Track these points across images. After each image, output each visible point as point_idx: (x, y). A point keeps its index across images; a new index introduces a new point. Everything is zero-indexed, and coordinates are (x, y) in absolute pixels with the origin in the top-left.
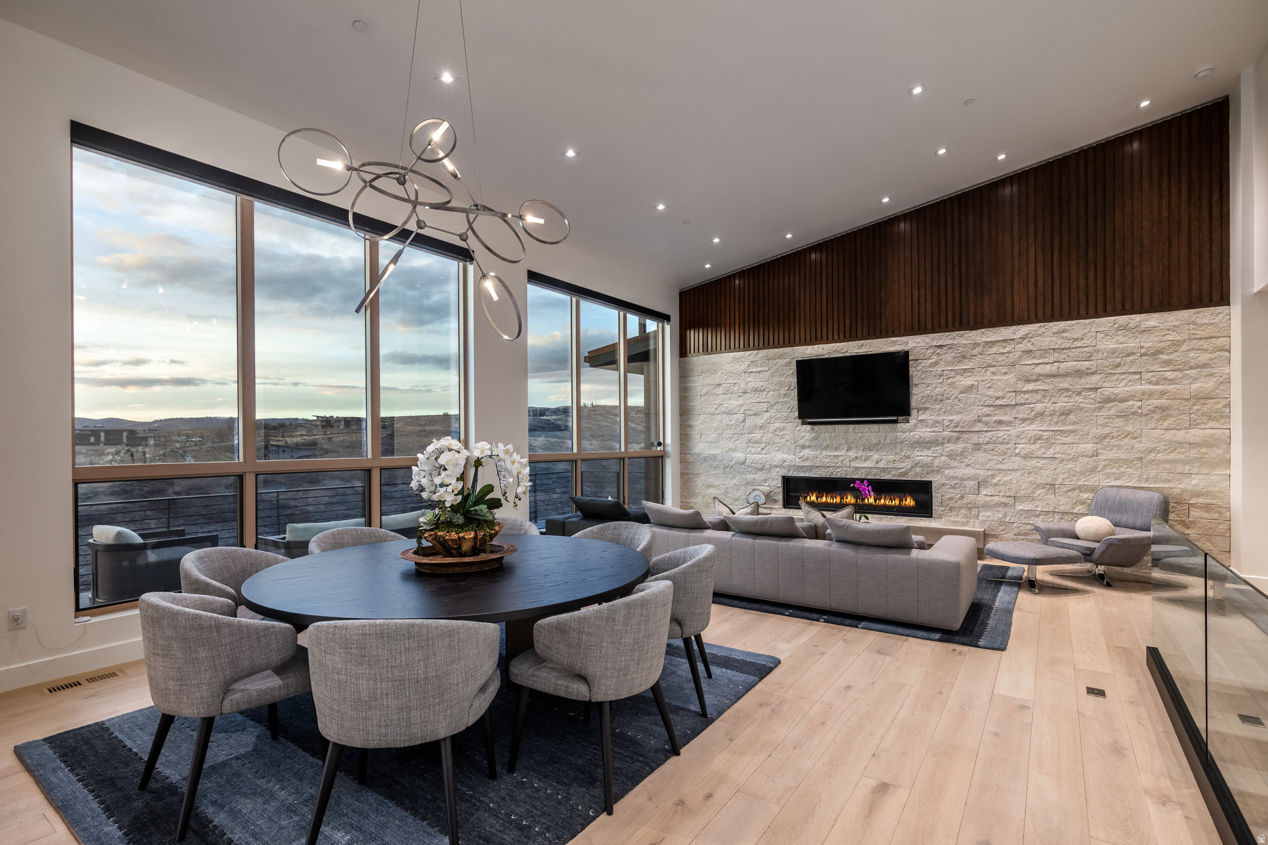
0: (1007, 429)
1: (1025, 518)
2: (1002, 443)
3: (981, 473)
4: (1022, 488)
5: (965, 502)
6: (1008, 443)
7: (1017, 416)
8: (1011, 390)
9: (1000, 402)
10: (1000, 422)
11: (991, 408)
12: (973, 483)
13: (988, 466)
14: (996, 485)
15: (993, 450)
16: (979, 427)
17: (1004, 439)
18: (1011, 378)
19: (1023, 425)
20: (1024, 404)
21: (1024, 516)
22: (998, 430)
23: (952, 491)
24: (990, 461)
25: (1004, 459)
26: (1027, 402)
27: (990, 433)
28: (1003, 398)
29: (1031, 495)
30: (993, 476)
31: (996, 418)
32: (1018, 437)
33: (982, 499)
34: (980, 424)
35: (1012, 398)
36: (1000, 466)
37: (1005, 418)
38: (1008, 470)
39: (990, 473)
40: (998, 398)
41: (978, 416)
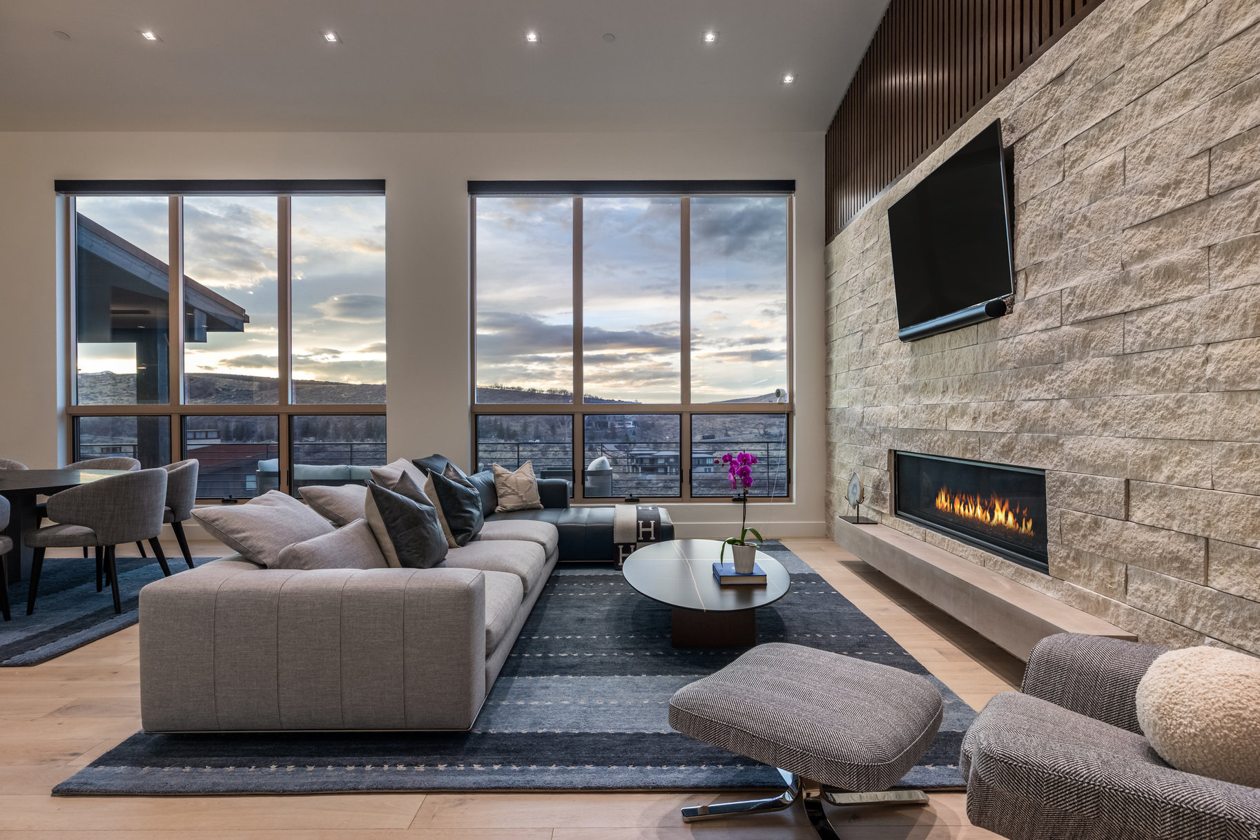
0: (1185, 294)
1: (1233, 624)
2: (1174, 346)
3: (1129, 447)
4: (1224, 509)
5: (1099, 539)
6: (1188, 345)
7: (1211, 241)
8: (1197, 148)
9: (1169, 203)
10: (1168, 273)
11: (1152, 230)
12: (1111, 483)
13: (1142, 431)
14: (1164, 493)
15: (1155, 370)
16: (1128, 298)
17: (1177, 331)
18: (1197, 107)
19: (1228, 271)
20: (1230, 190)
21: (1231, 616)
22: (1165, 302)
23: (1076, 502)
24: (1149, 408)
25: (1180, 403)
26: (1239, 177)
27: (1149, 314)
28: (1178, 183)
29: (1249, 541)
30: (1156, 462)
31: (1162, 259)
32: (1212, 316)
33: (1134, 535)
34: (1126, 290)
35: (1198, 179)
36: (1176, 429)
37: (1180, 256)
38: (1192, 442)
39: (1149, 450)
40: (1165, 190)
41: (1123, 266)
